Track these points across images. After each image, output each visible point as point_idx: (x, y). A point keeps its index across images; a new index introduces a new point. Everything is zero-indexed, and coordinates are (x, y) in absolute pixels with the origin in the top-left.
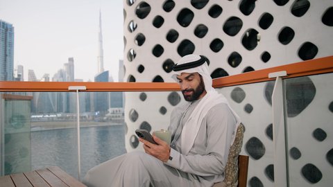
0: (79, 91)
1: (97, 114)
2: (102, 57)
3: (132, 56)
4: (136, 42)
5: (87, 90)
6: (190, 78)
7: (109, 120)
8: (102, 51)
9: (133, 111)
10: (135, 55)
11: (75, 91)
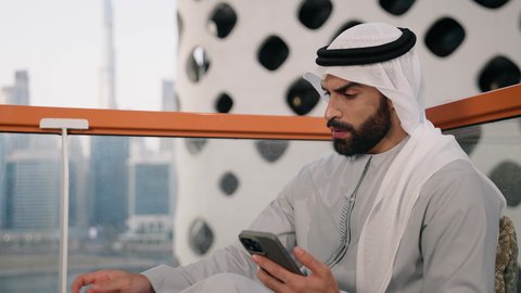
0: (70, 132)
1: (93, 233)
2: (111, 69)
3: (198, 69)
4: (213, 28)
5: (90, 131)
6: (350, 92)
7: (129, 250)
8: (111, 55)
9: (198, 226)
10: (207, 65)
11: (58, 132)
